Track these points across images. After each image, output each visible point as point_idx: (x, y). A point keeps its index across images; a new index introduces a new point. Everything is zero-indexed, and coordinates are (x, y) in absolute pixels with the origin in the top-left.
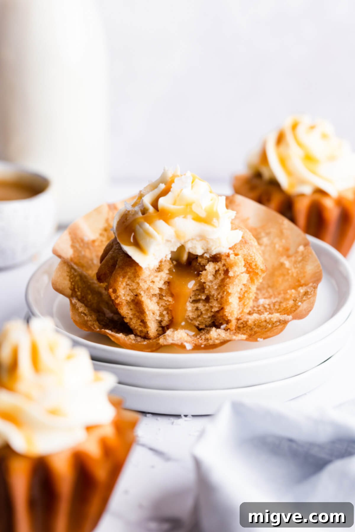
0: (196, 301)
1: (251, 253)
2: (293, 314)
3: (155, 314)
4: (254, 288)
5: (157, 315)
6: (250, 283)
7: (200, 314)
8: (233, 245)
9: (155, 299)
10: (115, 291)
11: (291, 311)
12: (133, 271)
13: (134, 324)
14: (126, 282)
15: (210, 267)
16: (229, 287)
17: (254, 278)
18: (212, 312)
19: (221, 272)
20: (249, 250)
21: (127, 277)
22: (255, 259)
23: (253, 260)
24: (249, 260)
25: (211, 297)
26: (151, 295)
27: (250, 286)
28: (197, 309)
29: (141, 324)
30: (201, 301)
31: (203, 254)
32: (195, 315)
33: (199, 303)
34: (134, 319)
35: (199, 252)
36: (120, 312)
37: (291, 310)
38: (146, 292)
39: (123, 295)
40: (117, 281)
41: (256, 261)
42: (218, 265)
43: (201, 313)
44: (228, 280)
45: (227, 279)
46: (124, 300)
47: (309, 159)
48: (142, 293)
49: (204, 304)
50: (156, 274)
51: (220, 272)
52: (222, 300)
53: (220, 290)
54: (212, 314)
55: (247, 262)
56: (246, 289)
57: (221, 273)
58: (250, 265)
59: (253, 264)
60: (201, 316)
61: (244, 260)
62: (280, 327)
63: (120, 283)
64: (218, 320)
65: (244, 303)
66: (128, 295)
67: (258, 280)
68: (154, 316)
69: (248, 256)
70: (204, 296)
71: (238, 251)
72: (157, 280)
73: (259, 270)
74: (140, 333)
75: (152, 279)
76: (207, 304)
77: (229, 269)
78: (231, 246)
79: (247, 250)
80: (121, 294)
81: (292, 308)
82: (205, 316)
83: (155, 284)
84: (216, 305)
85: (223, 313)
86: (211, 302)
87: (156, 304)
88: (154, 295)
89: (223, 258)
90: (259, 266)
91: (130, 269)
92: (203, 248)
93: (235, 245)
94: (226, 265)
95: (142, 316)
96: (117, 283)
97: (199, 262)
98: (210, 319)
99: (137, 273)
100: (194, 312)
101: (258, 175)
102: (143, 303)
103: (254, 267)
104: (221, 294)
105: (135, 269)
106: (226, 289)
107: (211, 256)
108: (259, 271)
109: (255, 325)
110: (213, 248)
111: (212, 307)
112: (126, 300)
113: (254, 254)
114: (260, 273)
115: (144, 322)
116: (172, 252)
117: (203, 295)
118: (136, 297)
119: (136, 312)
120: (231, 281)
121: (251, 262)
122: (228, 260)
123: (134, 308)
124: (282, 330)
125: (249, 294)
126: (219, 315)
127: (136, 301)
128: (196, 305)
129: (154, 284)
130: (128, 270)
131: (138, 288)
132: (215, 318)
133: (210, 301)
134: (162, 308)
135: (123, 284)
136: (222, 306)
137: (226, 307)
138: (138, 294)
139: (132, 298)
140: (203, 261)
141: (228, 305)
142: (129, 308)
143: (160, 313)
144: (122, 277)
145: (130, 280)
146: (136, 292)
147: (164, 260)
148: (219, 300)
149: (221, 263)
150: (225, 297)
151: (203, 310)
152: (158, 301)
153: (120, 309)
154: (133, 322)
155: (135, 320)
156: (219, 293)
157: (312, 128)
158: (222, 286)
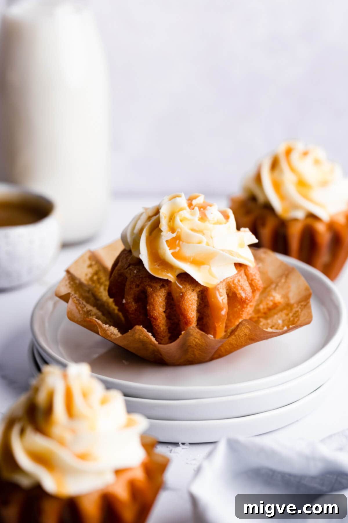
47: (302, 184)
101: (253, 198)
157: (305, 154)
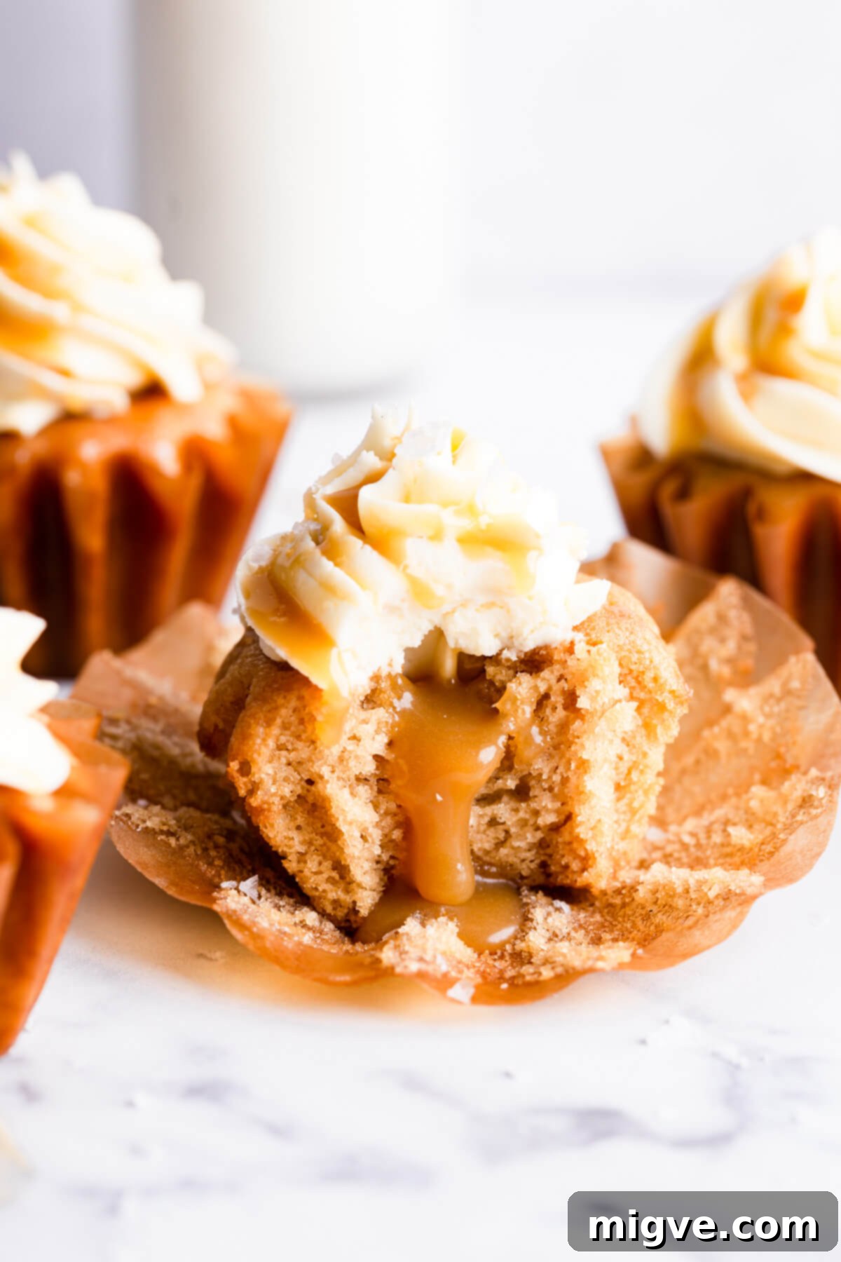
0: (487, 799)
1: (639, 642)
2: (765, 866)
3: (370, 839)
4: (656, 758)
5: (373, 843)
6: (644, 738)
7: (502, 836)
8: (583, 617)
9: (365, 792)
10: (245, 769)
11: (761, 853)
12: (294, 703)
13: (314, 875)
14: (278, 739)
15: (522, 689)
16: (583, 746)
17: (655, 722)
18: (537, 828)
19: (557, 699)
20: (631, 633)
21: (279, 721)
22: (651, 662)
23: (647, 662)
24: (636, 663)
25: (533, 783)
26: (353, 778)
27: (646, 748)
28: (493, 822)
29: (335, 875)
30: (505, 798)
31: (499, 654)
32: (488, 841)
33: (500, 802)
34: (311, 861)
35: (487, 647)
36: (267, 836)
37: (760, 850)
38: (337, 769)
39: (271, 782)
40: (251, 735)
41: (656, 668)
42: (543, 679)
43: (507, 832)
44: (578, 724)
45: (574, 723)
46: (274, 795)
48: (325, 771)
49: (513, 804)
50: (363, 715)
51: (553, 699)
52: (566, 790)
53: (557, 758)
54: (539, 835)
55: (631, 671)
56: (634, 758)
57: (556, 702)
58: (640, 679)
59: (649, 675)
60: (508, 844)
61: (621, 665)
62: (730, 914)
63: (259, 741)
64: (558, 857)
65: (630, 805)
66: (286, 779)
67: (667, 728)
68: (367, 845)
69: (630, 651)
70: (512, 779)
71: (598, 635)
72: (367, 731)
73: (666, 694)
74: (334, 909)
75: (352, 729)
76: (523, 805)
77: (576, 688)
78: (577, 622)
79: (628, 634)
80: (263, 776)
81: (763, 843)
82: (516, 844)
83: (361, 743)
84: (550, 806)
85: (571, 833)
86: (535, 797)
87: (370, 805)
88: (361, 780)
89: (556, 657)
90: (666, 682)
91: (285, 697)
92: (497, 636)
93: (590, 619)
94: (569, 677)
95: (334, 848)
96: (251, 743)
97: (488, 677)
98: (533, 852)
99: (307, 710)
100: (484, 832)
102: (330, 802)
103: (651, 685)
104: (561, 769)
105: (301, 698)
106: (576, 753)
107: (523, 656)
108: (664, 697)
109: (655, 903)
110: (526, 632)
111: (536, 813)
112: (282, 798)
113: (649, 643)
114: (670, 705)
115: (341, 871)
116: (409, 651)
117: (509, 776)
118: (308, 787)
119: (313, 835)
120: (586, 726)
121: (641, 669)
122: (571, 662)
123: (308, 824)
124: (734, 926)
125: (642, 772)
126: (560, 840)
127: (310, 799)
128: (489, 810)
129: (358, 745)
130: (280, 701)
131: (313, 757)
132: (549, 851)
133: (531, 794)
134: (389, 821)
135: (266, 746)
136: (567, 809)
137: (580, 809)
138: (315, 778)
139: (299, 791)
140: (501, 673)
141: (584, 804)
142: (292, 825)
143: (386, 836)
144: (264, 724)
145: (288, 732)
146: (309, 770)
147: (384, 673)
148: (556, 790)
149: (552, 672)
150: (573, 779)
151: (513, 825)
152: (375, 797)
153: (266, 827)
154: (310, 869)
155: (316, 863)
156: (557, 768)
158: (561, 743)
